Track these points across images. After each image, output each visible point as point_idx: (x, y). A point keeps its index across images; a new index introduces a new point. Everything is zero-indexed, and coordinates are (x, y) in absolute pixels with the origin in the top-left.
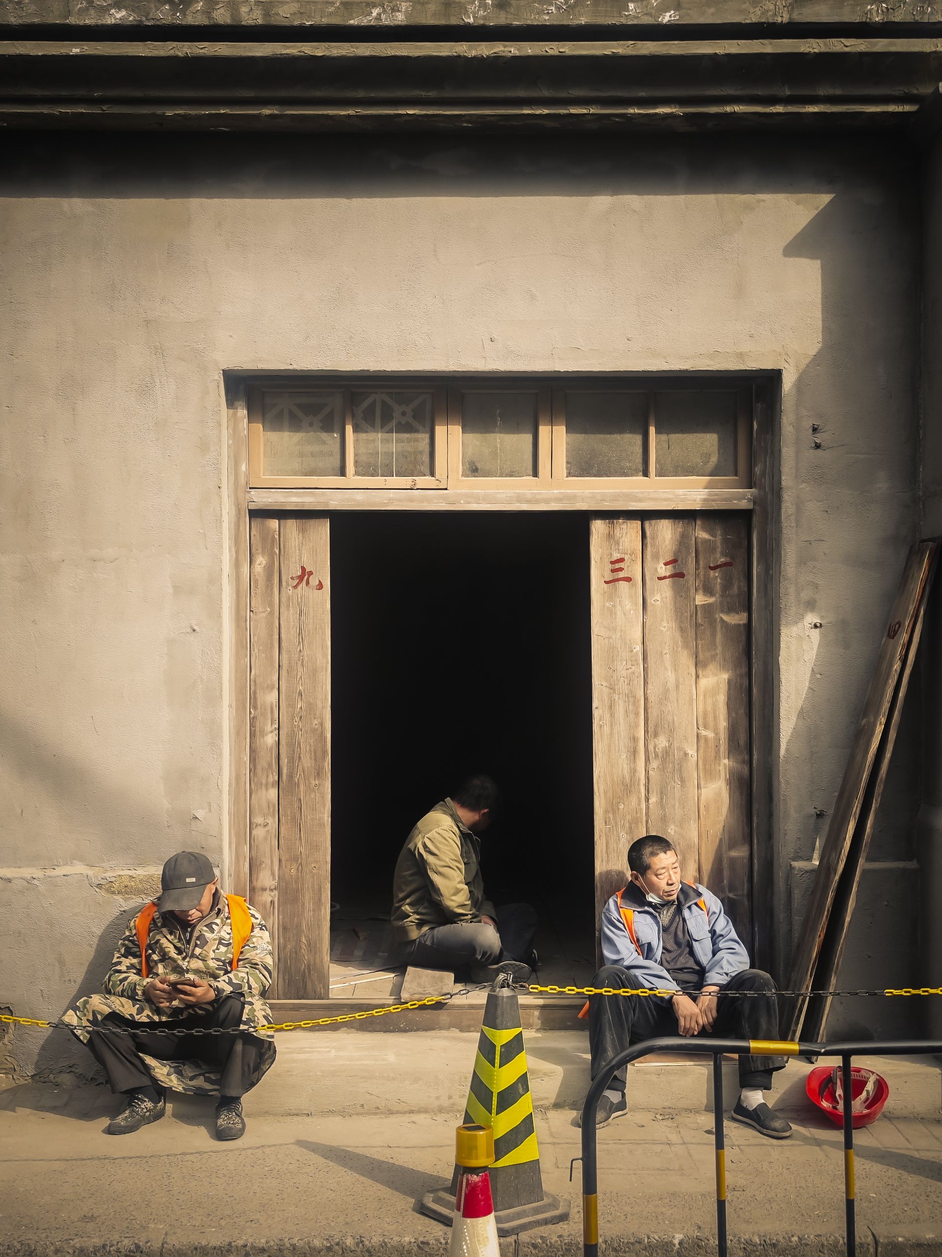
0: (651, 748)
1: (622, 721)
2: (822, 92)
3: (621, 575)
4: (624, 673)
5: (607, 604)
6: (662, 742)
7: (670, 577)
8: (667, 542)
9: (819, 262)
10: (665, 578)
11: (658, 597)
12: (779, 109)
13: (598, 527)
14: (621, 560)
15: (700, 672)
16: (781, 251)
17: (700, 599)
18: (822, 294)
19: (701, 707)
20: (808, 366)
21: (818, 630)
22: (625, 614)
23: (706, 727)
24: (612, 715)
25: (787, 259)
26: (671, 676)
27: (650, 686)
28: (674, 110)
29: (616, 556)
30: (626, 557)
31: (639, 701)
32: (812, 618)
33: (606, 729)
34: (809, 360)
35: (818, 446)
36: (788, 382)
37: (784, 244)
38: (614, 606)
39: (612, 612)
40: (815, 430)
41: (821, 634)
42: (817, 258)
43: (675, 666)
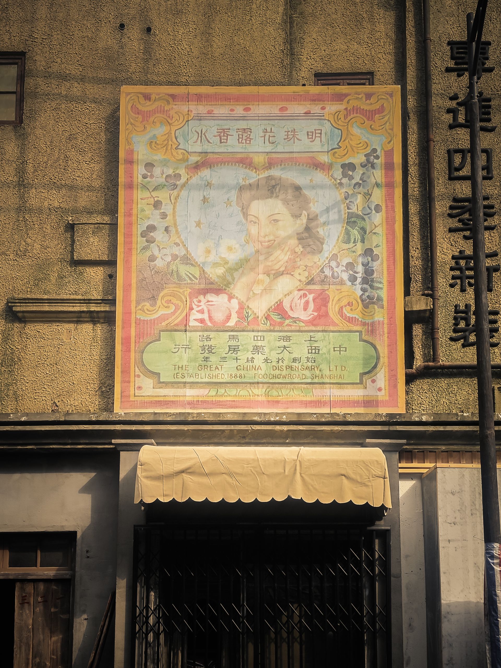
0: (34, 662)
1: (24, 653)
2: (82, 442)
3: (26, 601)
4: (25, 636)
5: (20, 612)
6: (38, 660)
7: (42, 602)
8: (42, 590)
9: (91, 495)
10: (41, 602)
11: (38, 609)
12: (69, 447)
13: (18, 585)
14: (26, 596)
15: (52, 635)
16: (78, 492)
17: (53, 610)
18: (92, 505)
19: (52, 647)
20: (85, 530)
21: (86, 621)
22: (26, 615)
23: (53, 655)
24: (20, 651)
25: (80, 494)
26: (41, 637)
27: (34, 640)
28: (33, 447)
29: (24, 595)
30: (27, 595)
31: (30, 645)
32: (85, 616)
33: (18, 656)
34: (86, 528)
35: (88, 557)
36: (79, 535)
37: (79, 489)
38: (22, 612)
39: (21, 614)
40: (87, 551)
41: (87, 622)
42: (90, 494)
43: (43, 634)
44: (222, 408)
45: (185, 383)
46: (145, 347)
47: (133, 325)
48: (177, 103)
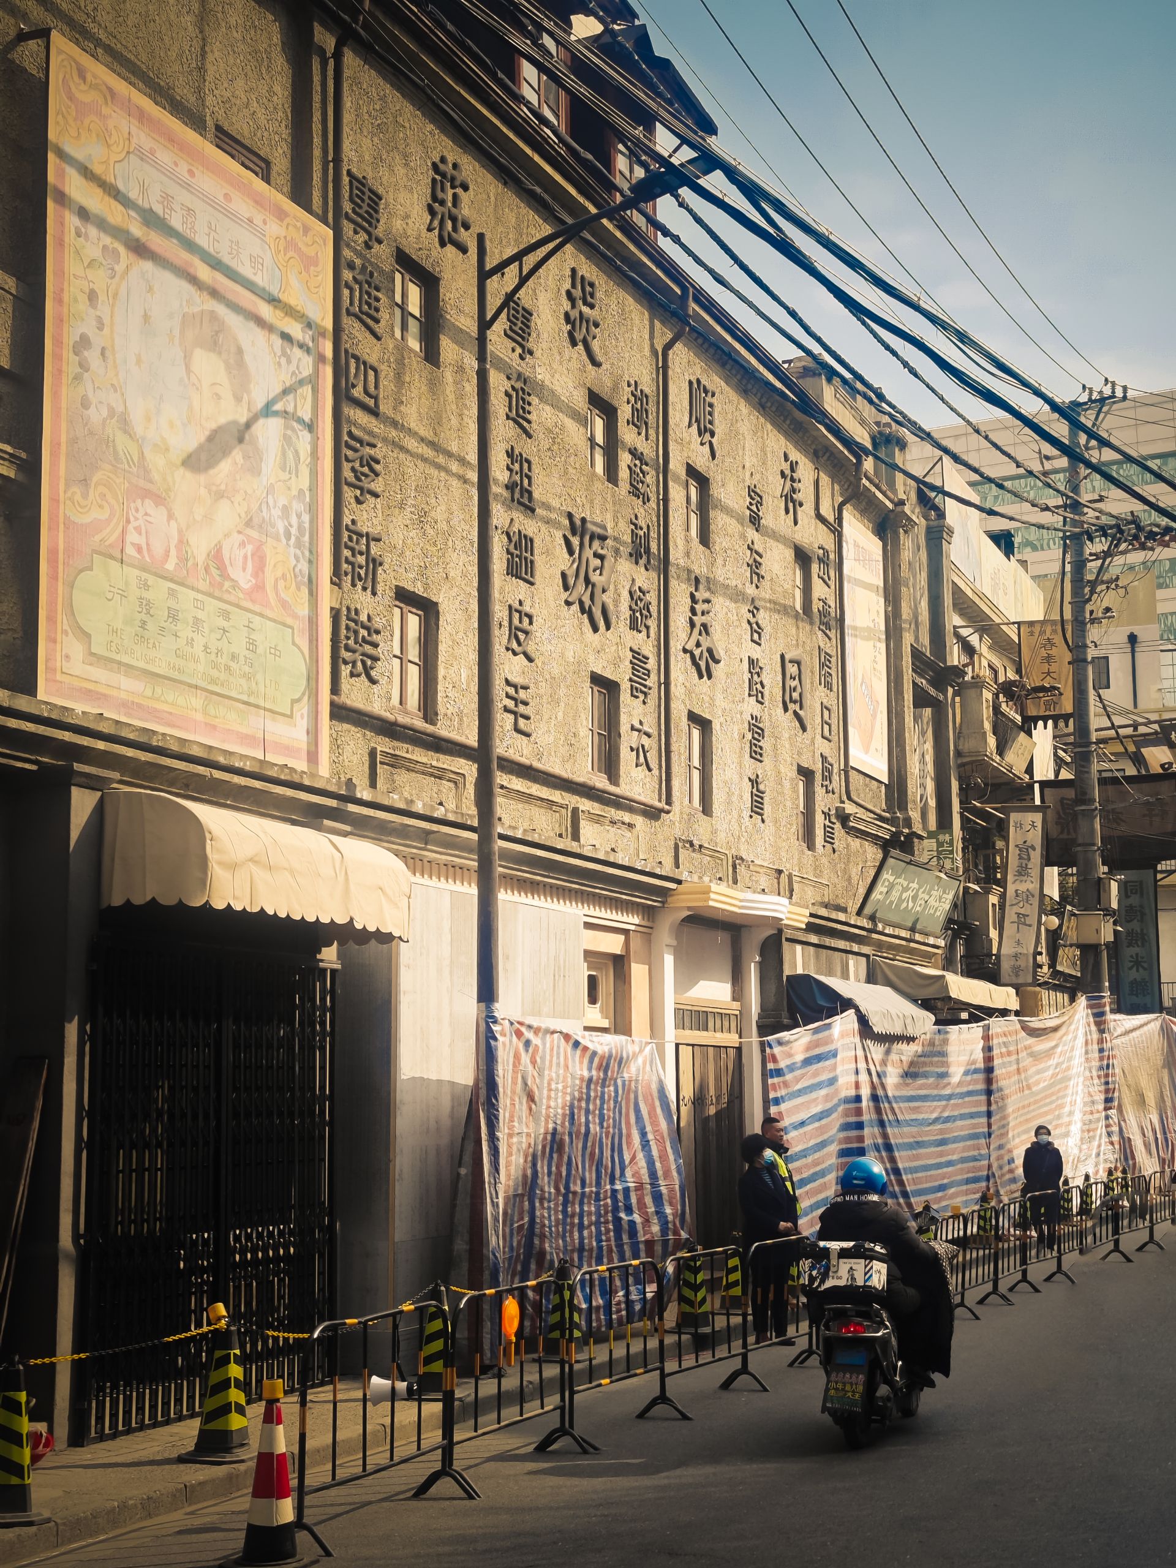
44: (158, 723)
45: (119, 663)
46: (76, 578)
47: (61, 526)
48: (116, 109)
